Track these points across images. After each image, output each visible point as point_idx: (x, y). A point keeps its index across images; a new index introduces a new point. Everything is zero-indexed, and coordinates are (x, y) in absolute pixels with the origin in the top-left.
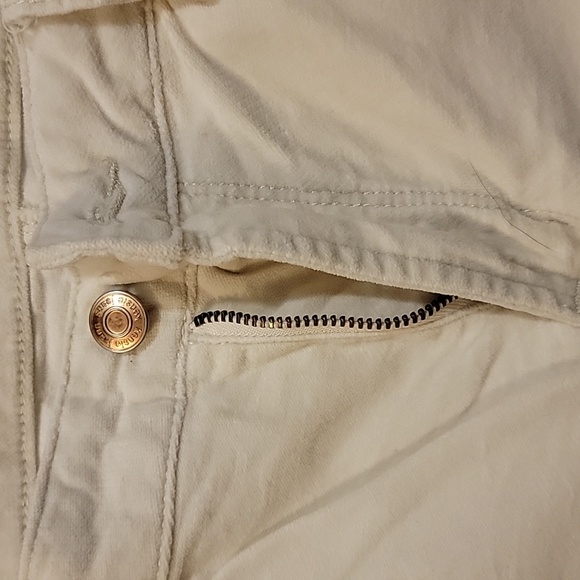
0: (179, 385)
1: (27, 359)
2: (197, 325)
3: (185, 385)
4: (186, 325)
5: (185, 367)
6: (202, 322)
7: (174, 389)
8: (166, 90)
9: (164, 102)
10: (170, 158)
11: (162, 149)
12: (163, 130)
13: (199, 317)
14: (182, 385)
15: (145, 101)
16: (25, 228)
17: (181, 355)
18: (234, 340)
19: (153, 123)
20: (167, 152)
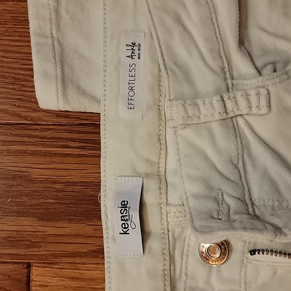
0: (243, 285)
1: (168, 278)
2: (251, 255)
3: (245, 284)
4: (245, 255)
5: (245, 275)
6: (255, 254)
7: (240, 286)
8: (244, 155)
9: (243, 161)
10: (247, 188)
11: (243, 184)
12: (242, 174)
13: (253, 251)
14: (244, 285)
15: (235, 161)
16: (169, 215)
17: (243, 270)
18: (271, 264)
19: (239, 171)
20: (245, 184)
